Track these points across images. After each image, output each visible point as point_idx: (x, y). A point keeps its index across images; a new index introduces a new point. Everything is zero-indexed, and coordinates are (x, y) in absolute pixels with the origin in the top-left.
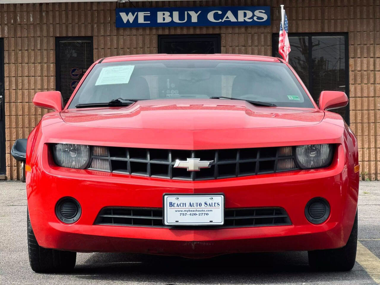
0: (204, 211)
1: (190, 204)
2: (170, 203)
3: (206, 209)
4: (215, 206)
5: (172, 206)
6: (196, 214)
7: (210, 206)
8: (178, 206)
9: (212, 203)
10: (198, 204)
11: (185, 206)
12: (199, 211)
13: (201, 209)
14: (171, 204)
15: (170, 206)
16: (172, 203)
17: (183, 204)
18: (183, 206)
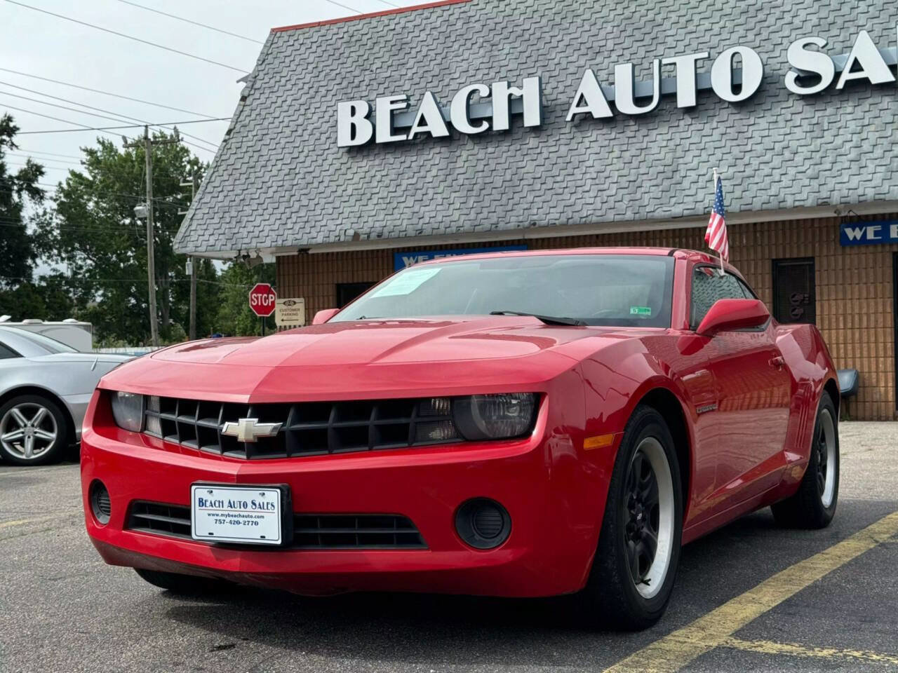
0: (252, 517)
1: (230, 502)
2: (199, 499)
3: (254, 514)
4: (267, 508)
5: (203, 505)
6: (240, 523)
7: (261, 508)
8: (212, 506)
9: (263, 503)
10: (242, 504)
11: (223, 507)
12: (243, 516)
13: (246, 514)
14: (202, 503)
15: (200, 506)
16: (202, 499)
17: (219, 502)
18: (219, 506)
